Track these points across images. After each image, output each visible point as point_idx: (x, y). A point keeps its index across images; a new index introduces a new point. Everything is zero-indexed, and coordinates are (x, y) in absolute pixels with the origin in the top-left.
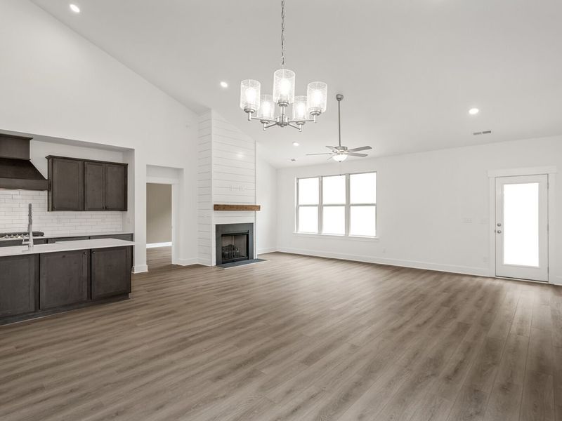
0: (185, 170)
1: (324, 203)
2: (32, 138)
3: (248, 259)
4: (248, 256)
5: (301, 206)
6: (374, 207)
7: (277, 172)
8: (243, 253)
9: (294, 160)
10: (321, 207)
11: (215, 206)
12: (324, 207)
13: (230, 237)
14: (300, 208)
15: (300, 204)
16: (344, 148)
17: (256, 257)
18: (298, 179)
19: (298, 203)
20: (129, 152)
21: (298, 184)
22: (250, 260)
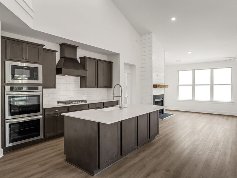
2: (78, 47)
4: (162, 112)
9: (180, 61)
10: (194, 85)
11: (153, 85)
14: (179, 86)
18: (178, 71)
19: (178, 84)
20: (117, 55)
21: (178, 73)
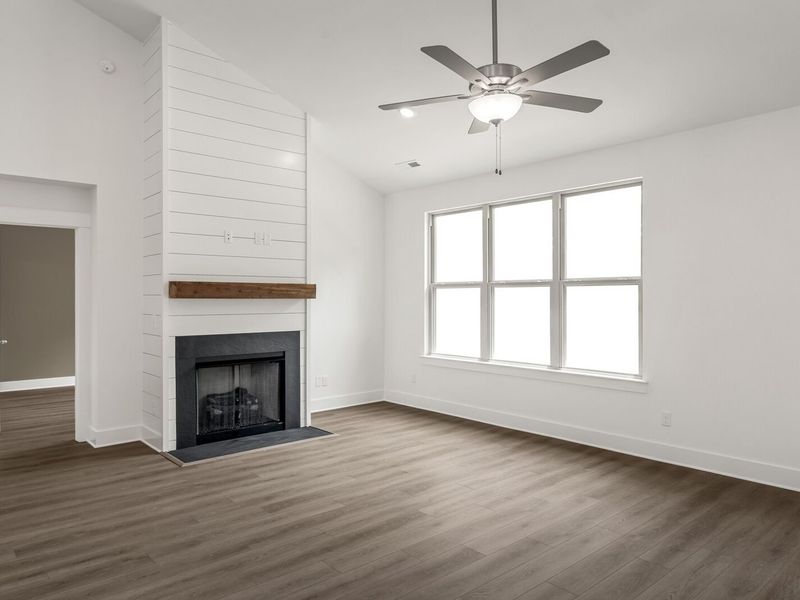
0: (98, 188)
1: (498, 277)
3: (283, 428)
4: (282, 419)
5: (441, 286)
6: (635, 288)
7: (381, 198)
8: (272, 413)
9: (415, 165)
10: (488, 287)
11: (172, 284)
12: (497, 290)
13: (228, 369)
14: (439, 291)
15: (439, 279)
16: (508, 70)
17: (306, 421)
18: (432, 217)
19: (432, 279)
21: (432, 229)
22: (288, 431)
